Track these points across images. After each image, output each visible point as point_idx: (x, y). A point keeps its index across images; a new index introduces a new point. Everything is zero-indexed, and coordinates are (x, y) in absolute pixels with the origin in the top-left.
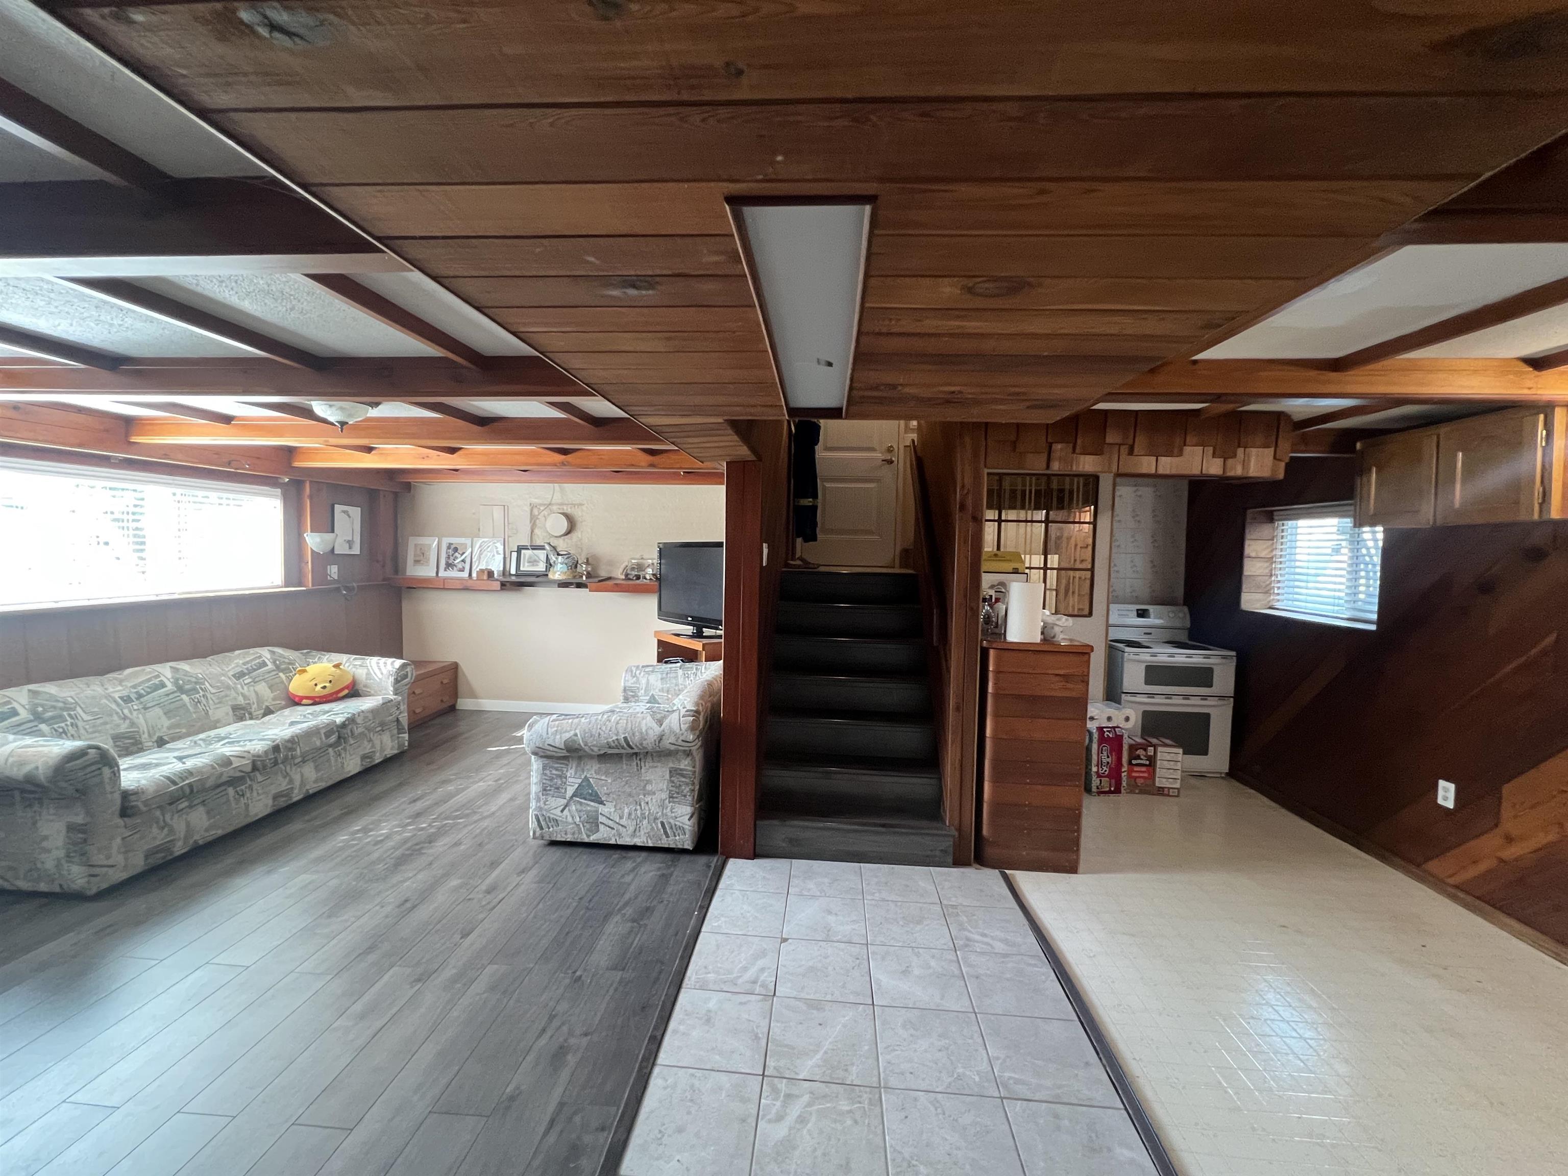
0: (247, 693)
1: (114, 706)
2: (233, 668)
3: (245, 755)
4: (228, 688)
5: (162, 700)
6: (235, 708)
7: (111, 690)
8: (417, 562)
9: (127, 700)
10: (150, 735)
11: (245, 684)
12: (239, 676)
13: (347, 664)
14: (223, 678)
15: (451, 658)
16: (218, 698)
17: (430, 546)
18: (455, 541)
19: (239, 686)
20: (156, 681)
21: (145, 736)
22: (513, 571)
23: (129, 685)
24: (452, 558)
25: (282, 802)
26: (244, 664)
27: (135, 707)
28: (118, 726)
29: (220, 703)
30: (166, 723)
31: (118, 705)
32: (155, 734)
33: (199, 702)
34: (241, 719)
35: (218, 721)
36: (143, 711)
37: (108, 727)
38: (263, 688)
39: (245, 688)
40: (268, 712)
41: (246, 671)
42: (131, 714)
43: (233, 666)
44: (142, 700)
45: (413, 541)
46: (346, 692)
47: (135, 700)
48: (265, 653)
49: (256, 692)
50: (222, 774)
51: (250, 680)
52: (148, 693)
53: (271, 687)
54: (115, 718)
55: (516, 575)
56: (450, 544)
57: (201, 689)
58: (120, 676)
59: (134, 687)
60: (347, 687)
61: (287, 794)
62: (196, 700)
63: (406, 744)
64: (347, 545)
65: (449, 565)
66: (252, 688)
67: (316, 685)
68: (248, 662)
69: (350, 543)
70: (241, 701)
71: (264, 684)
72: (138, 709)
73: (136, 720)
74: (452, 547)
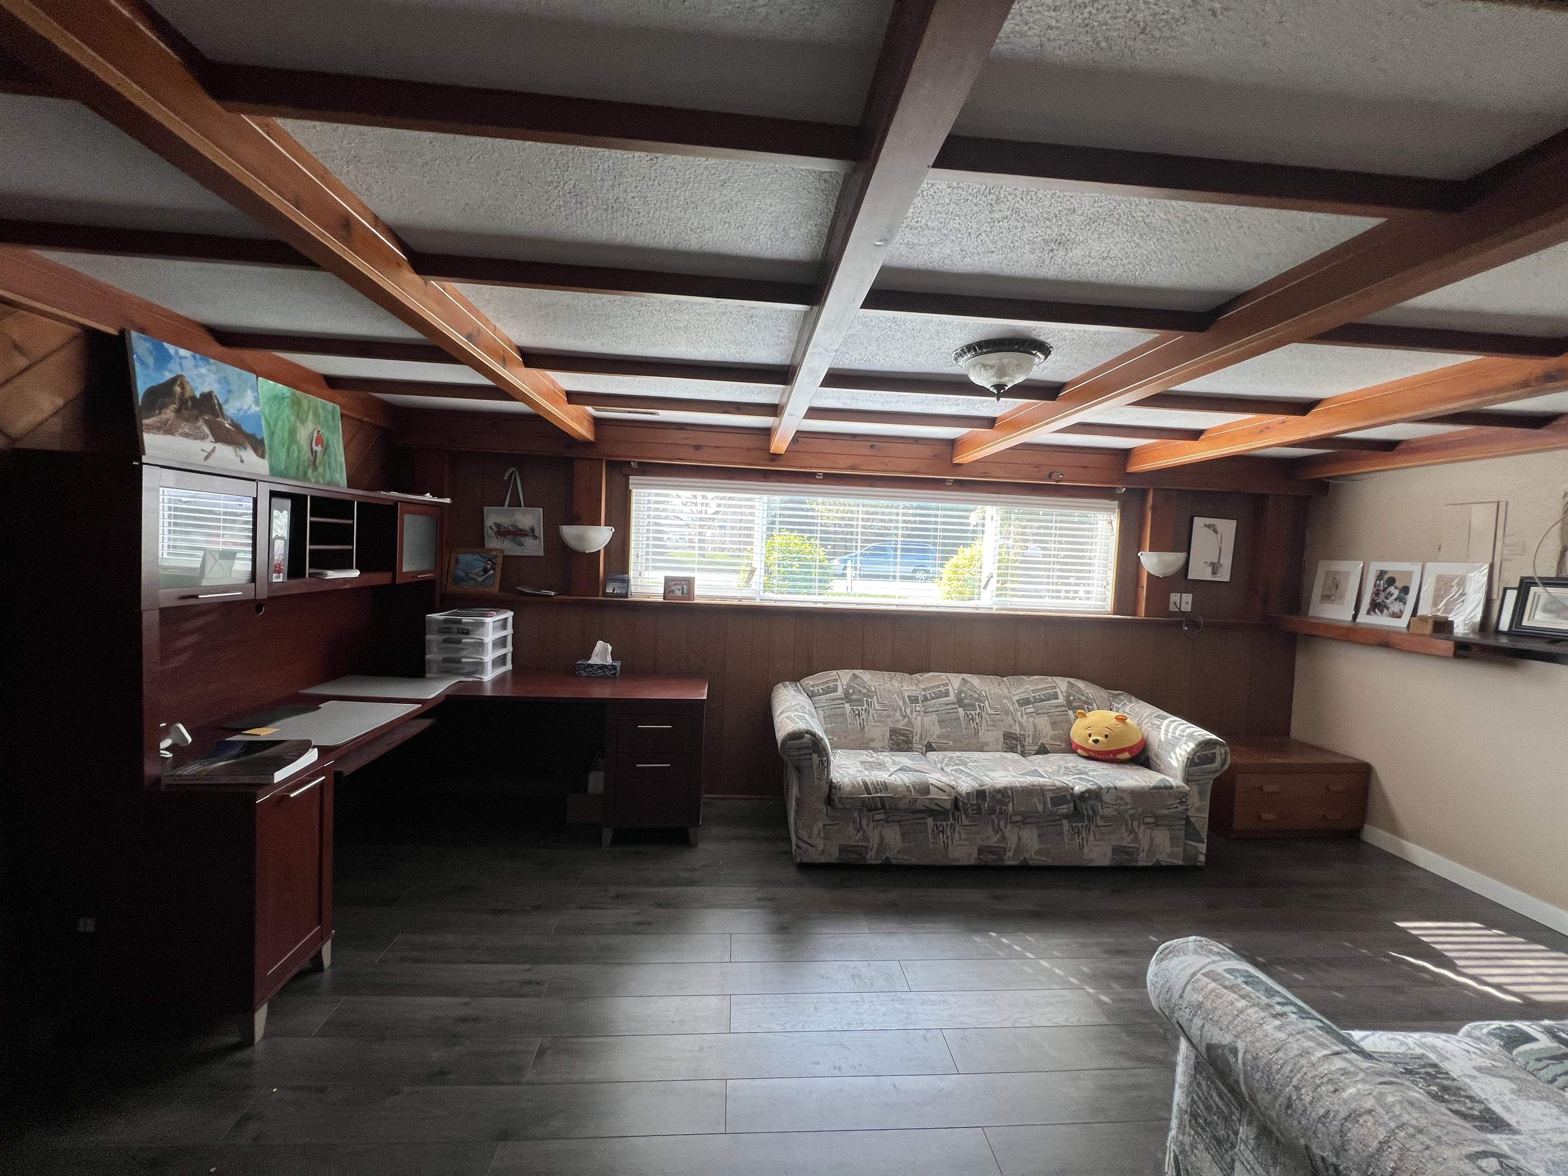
0: (1025, 724)
1: (901, 703)
2: (1021, 693)
3: (947, 789)
4: (1007, 712)
5: (941, 709)
6: (1008, 736)
7: (905, 688)
8: (1326, 598)
9: (914, 700)
10: (921, 738)
11: (1026, 714)
12: (1024, 702)
13: (1147, 720)
14: (1005, 701)
15: (1364, 755)
16: (993, 721)
17: (1348, 574)
18: (1391, 567)
19: (1019, 714)
20: (943, 689)
21: (916, 738)
22: (1504, 625)
23: (923, 687)
24: (1382, 595)
25: (990, 859)
26: (1033, 691)
27: (918, 709)
28: (898, 721)
29: (993, 726)
30: (937, 730)
31: (904, 703)
32: (925, 739)
33: (972, 719)
34: (1012, 749)
35: (987, 744)
36: (922, 713)
37: (889, 720)
38: (1043, 723)
39: (1025, 717)
40: (1043, 750)
41: (1032, 700)
42: (912, 713)
43: (1022, 690)
44: (925, 703)
45: (1323, 568)
46: (1126, 755)
47: (920, 702)
48: (1062, 684)
49: (1035, 726)
50: (916, 800)
51: (1032, 710)
52: (933, 698)
53: (1054, 724)
54: (898, 714)
55: (1509, 634)
56: (1382, 573)
57: (980, 707)
58: (921, 678)
59: (924, 690)
60: (1129, 749)
61: (1000, 852)
62: (971, 717)
63: (1202, 858)
64: (1210, 569)
65: (1377, 606)
66: (1031, 719)
67: (1090, 735)
68: (1038, 690)
69: (1215, 567)
70: (1016, 729)
71: (1046, 718)
72: (919, 711)
73: (913, 721)
74: (1386, 576)
